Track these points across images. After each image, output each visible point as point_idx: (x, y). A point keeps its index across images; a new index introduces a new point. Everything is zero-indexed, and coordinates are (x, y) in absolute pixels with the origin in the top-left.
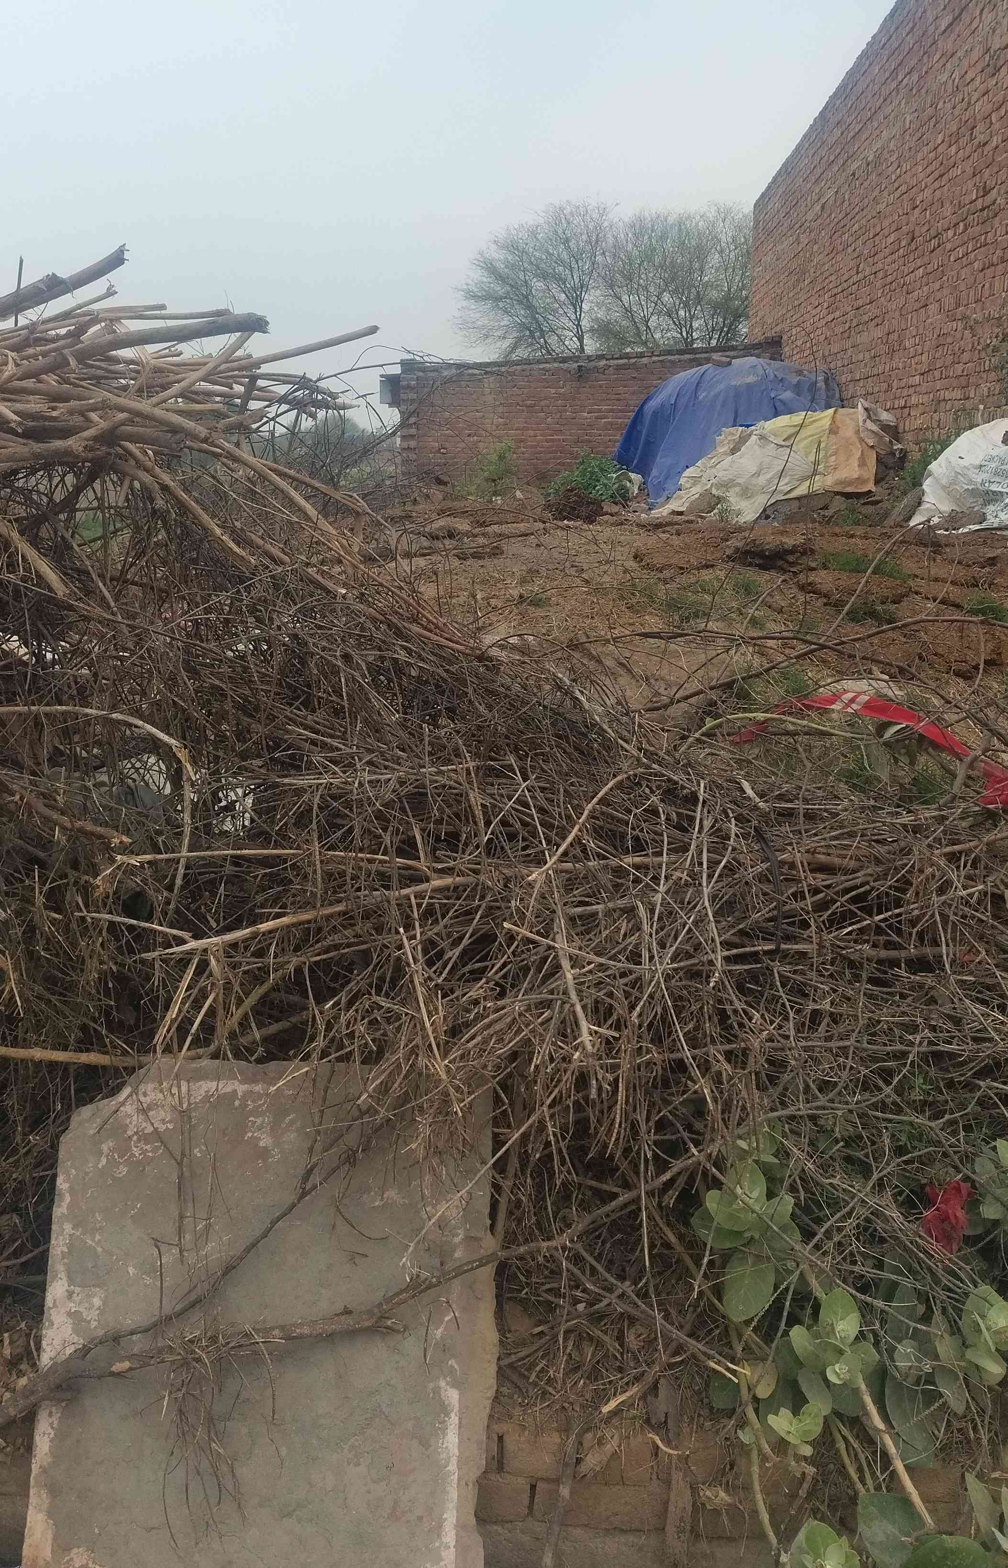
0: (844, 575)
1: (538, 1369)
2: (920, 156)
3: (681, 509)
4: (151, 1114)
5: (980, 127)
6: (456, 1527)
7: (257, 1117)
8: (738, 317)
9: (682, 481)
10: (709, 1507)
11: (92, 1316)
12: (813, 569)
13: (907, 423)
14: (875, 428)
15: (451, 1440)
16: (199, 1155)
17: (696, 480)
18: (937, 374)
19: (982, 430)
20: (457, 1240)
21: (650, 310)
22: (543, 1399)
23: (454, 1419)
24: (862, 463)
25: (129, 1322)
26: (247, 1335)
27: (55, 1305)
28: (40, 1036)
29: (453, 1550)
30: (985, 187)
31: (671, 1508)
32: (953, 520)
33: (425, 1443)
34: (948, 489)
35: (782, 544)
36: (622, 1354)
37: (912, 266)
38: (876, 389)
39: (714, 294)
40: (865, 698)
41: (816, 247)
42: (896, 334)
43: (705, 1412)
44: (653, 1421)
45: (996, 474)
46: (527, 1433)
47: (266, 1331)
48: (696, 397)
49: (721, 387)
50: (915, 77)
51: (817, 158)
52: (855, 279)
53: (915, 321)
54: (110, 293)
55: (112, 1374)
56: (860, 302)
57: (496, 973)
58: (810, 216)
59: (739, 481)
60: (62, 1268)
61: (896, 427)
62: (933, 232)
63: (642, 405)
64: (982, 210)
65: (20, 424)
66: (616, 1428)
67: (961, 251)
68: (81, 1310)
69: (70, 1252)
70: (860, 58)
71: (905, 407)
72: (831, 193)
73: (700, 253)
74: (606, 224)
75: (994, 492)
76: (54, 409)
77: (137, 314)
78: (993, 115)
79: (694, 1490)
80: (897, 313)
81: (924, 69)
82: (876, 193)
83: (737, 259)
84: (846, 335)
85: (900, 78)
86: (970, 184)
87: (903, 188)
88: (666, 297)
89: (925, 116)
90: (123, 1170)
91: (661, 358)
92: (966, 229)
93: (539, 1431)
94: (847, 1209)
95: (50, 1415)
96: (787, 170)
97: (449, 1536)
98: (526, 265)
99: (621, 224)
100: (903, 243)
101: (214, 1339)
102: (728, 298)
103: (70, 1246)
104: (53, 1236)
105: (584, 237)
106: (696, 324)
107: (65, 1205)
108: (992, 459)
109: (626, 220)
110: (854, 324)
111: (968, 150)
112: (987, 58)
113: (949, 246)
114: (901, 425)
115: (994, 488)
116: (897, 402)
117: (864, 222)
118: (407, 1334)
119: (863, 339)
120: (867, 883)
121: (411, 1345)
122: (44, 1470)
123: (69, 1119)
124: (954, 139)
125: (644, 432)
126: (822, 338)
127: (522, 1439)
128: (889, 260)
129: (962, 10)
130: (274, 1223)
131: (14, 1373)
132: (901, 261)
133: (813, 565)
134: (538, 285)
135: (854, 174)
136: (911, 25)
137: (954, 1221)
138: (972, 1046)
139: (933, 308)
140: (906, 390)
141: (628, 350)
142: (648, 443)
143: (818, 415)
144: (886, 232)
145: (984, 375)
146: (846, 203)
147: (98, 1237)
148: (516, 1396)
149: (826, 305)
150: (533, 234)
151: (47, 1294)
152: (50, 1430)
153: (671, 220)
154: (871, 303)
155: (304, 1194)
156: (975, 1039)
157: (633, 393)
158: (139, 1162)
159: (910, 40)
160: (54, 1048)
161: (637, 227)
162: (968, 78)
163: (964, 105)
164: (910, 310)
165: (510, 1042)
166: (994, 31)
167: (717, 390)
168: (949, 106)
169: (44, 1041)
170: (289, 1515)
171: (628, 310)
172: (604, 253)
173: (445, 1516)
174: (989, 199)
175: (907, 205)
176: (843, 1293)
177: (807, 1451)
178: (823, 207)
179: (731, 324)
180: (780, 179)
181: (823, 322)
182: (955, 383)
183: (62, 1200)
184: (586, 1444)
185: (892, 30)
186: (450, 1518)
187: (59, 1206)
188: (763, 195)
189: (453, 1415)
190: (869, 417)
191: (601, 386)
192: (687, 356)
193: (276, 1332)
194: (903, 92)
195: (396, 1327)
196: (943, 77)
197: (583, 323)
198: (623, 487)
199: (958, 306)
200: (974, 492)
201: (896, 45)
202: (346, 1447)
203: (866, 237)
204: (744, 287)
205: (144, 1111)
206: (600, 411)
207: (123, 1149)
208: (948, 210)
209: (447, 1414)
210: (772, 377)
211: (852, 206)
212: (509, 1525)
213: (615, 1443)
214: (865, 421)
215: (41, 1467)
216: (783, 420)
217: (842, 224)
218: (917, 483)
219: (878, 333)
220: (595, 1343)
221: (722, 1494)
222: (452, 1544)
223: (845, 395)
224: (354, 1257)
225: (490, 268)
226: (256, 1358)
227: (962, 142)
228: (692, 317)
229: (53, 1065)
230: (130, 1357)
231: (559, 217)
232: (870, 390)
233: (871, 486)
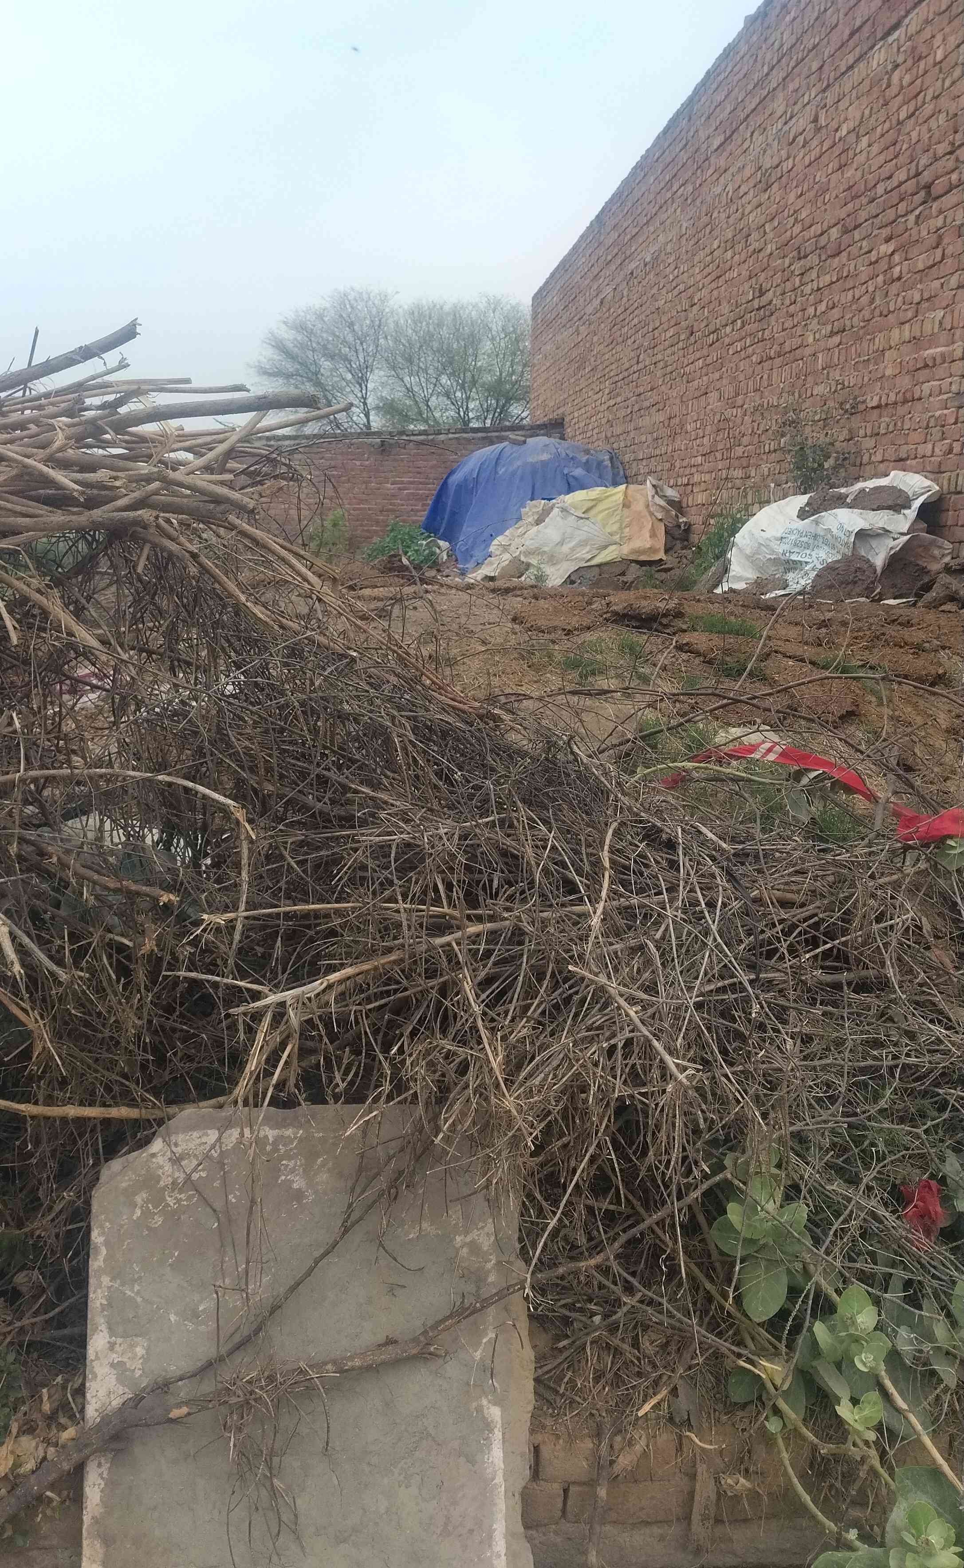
0: (714, 636)
1: (566, 1380)
2: (697, 259)
3: (492, 574)
4: (183, 1163)
5: (755, 236)
6: (505, 1537)
7: (289, 1160)
8: (510, 399)
9: (492, 549)
10: (730, 1494)
11: (136, 1366)
12: (685, 631)
13: (690, 499)
14: (662, 503)
15: (496, 1455)
16: (234, 1200)
17: (505, 548)
18: (719, 455)
19: (778, 506)
20: (489, 1266)
21: (430, 391)
22: (572, 1409)
23: (498, 1434)
24: (653, 535)
25: (174, 1369)
26: (302, 1372)
27: (97, 1358)
28: (66, 1093)
29: (504, 1558)
30: (761, 289)
31: (697, 1498)
32: (760, 585)
33: (471, 1460)
34: (752, 559)
35: (657, 608)
36: (639, 1359)
37: (692, 358)
38: (659, 468)
39: (488, 378)
40: (778, 749)
41: (595, 339)
42: (678, 419)
43: (720, 1406)
44: (677, 1420)
45: (796, 545)
46: (561, 1441)
47: (318, 1366)
48: (496, 472)
49: (519, 463)
50: (690, 188)
51: (594, 258)
52: (635, 368)
53: (695, 407)
54: (123, 365)
55: (171, 1421)
56: (641, 390)
57: (535, 1010)
58: (590, 309)
59: (546, 549)
60: (102, 1321)
61: (680, 502)
62: (712, 328)
63: (447, 478)
64: (759, 309)
65: (83, 493)
66: (643, 1429)
67: (739, 346)
68: (125, 1360)
69: (110, 1305)
70: (635, 168)
71: (688, 484)
72: (609, 289)
73: (473, 341)
74: (387, 310)
75: (794, 561)
76: (116, 478)
77: (160, 387)
78: (767, 226)
79: (717, 1480)
80: (678, 401)
81: (698, 182)
82: (655, 290)
83: (507, 347)
84: (629, 418)
85: (675, 188)
86: (747, 286)
87: (681, 287)
88: (444, 379)
89: (701, 223)
90: (159, 1220)
91: (457, 436)
92: (743, 326)
93: (571, 1438)
94: (847, 1212)
95: (100, 1465)
96: (565, 266)
97: (500, 1545)
98: (314, 345)
99: (400, 310)
100: (682, 337)
101: (271, 1379)
102: (500, 381)
103: (109, 1299)
104: (91, 1289)
105: (368, 322)
106: (471, 405)
107: (101, 1258)
108: (791, 532)
109: (406, 307)
110: (636, 408)
111: (744, 255)
112: (759, 176)
113: (727, 340)
114: (685, 500)
115: (794, 557)
116: (679, 480)
117: (643, 317)
118: (448, 1358)
119: (645, 422)
120: (816, 915)
121: (452, 1369)
122: (96, 1521)
123: (98, 1172)
124: (731, 244)
125: (449, 503)
126: (604, 421)
127: (558, 1447)
128: (669, 351)
129: (733, 132)
130: (317, 1262)
131: (53, 1427)
132: (681, 353)
133: (684, 627)
134: (326, 364)
135: (632, 273)
136: (684, 142)
137: (933, 1216)
138: (928, 1058)
139: (713, 396)
140: (688, 469)
141: (412, 427)
142: (453, 514)
143: (612, 490)
144: (665, 326)
145: (765, 457)
146: (625, 299)
147: (137, 1288)
148: (545, 1408)
149: (607, 391)
150: (320, 317)
151: (88, 1347)
152: (100, 1481)
153: (447, 308)
154: (652, 390)
155: (346, 1231)
156: (929, 1051)
157: (432, 467)
158: (174, 1212)
159: (684, 156)
160: (81, 1104)
161: (416, 314)
162: (743, 189)
163: (739, 215)
164: (691, 397)
165: (563, 1077)
166: (765, 152)
167: (515, 466)
168: (723, 216)
169: (70, 1098)
170: (345, 1541)
171: (409, 390)
172: (386, 338)
173: (495, 1526)
174: (765, 300)
175: (685, 304)
176: (857, 1289)
177: (872, 1436)
178: (602, 303)
179: (504, 406)
180: (557, 275)
181: (605, 407)
182: (736, 463)
183: (97, 1252)
184: (617, 1447)
185: (666, 145)
186: (500, 1528)
187: (96, 1259)
188: (541, 290)
189: (496, 1431)
190: (657, 493)
191: (402, 460)
192: (480, 435)
193: (329, 1367)
194: (678, 201)
195: (438, 1352)
196: (718, 190)
197: (369, 401)
198: (433, 554)
199: (737, 394)
200: (776, 561)
201: (669, 159)
202: (396, 1471)
203: (645, 330)
204: (513, 373)
205: (176, 1161)
206: (402, 483)
207: (158, 1199)
208: (725, 308)
209: (491, 1431)
210: (564, 454)
211: (631, 302)
212: (543, 1529)
213: (643, 1442)
214: (653, 497)
215: (93, 1518)
216: (579, 496)
217: (622, 317)
218: (721, 555)
219: (661, 417)
220: (612, 1351)
221: (742, 1480)
222: (503, 1552)
223: (628, 473)
224: (392, 1289)
225: (280, 346)
226: (310, 1390)
227: (738, 248)
228: (468, 398)
229: (80, 1122)
230: (186, 1403)
231: (343, 300)
232: (654, 469)
233: (661, 555)
